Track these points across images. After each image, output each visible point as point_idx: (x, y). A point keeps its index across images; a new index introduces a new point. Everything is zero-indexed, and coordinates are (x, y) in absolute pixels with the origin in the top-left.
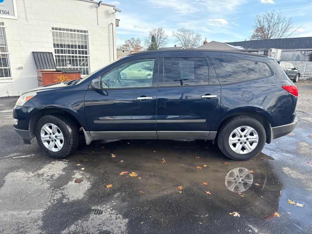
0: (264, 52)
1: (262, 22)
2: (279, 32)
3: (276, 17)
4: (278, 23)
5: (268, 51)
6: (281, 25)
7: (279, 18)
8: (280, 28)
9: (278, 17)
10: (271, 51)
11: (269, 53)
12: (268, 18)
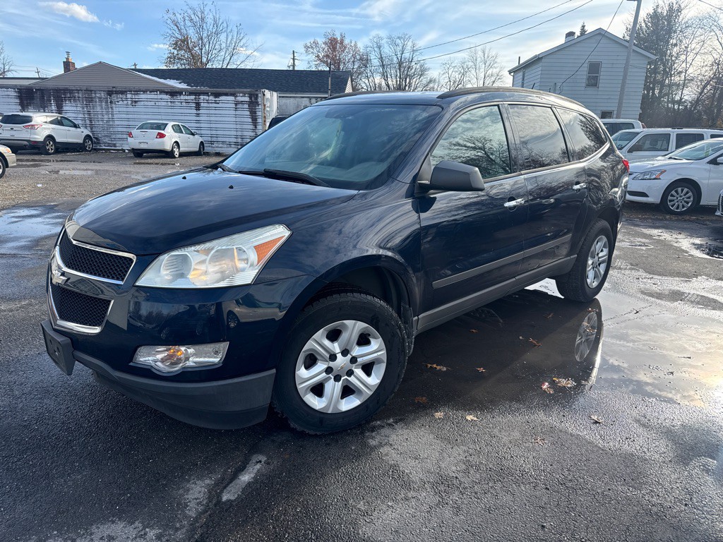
0: (250, 98)
1: (182, 27)
2: (223, 53)
3: (209, 20)
4: (217, 34)
5: (257, 95)
6: (223, 37)
7: (215, 23)
8: (224, 45)
9: (215, 21)
10: (264, 95)
11: (259, 100)
12: (195, 19)
